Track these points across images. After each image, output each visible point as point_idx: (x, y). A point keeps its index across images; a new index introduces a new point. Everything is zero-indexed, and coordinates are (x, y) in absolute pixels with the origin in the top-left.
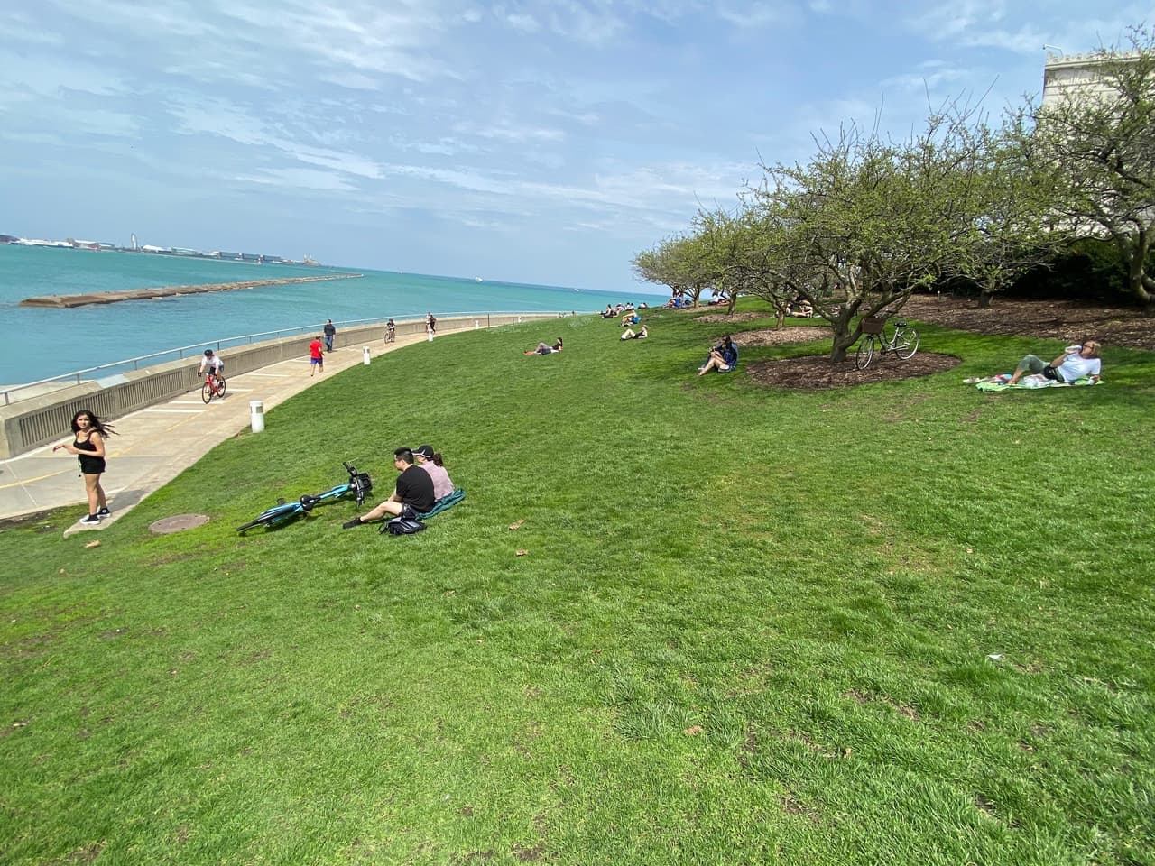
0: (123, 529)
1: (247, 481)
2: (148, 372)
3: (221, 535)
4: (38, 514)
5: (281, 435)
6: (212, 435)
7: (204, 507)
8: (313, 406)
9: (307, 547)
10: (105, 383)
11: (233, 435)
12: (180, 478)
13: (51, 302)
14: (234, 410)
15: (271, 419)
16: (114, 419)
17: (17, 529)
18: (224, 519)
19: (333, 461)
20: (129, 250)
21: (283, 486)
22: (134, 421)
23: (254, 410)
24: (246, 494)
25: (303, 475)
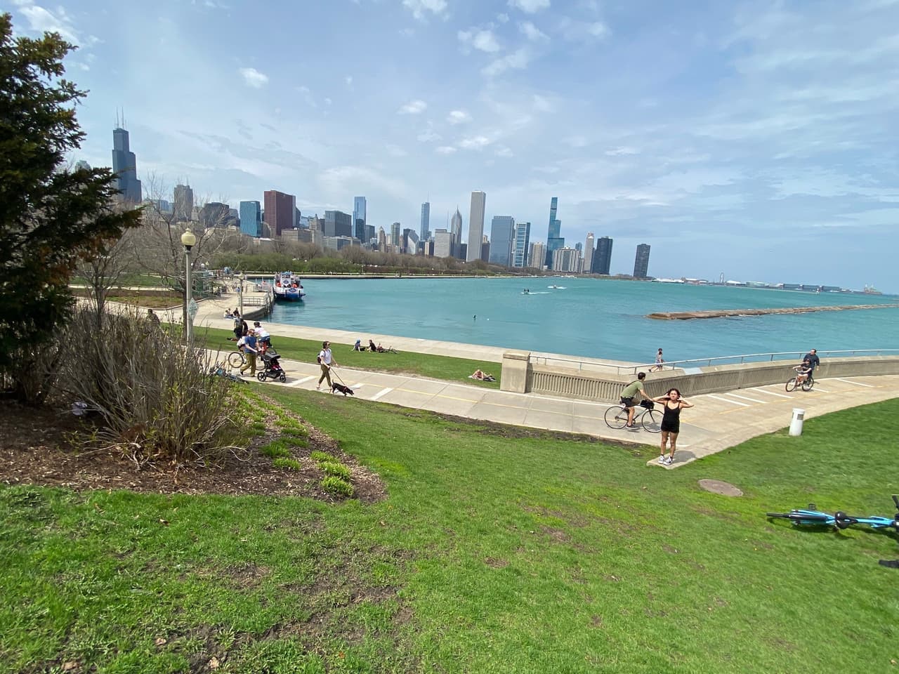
0: (681, 475)
1: (778, 475)
2: (716, 369)
3: (752, 512)
4: (635, 444)
5: (816, 444)
6: (755, 427)
7: (740, 483)
8: (855, 426)
9: (835, 563)
10: (689, 372)
11: (771, 432)
12: (723, 452)
13: (665, 316)
14: (775, 411)
15: (810, 426)
16: (687, 396)
17: (624, 449)
18: (754, 499)
19: (872, 488)
20: (717, 284)
21: (814, 493)
22: (700, 401)
23: (796, 416)
24: (777, 486)
25: (837, 490)
